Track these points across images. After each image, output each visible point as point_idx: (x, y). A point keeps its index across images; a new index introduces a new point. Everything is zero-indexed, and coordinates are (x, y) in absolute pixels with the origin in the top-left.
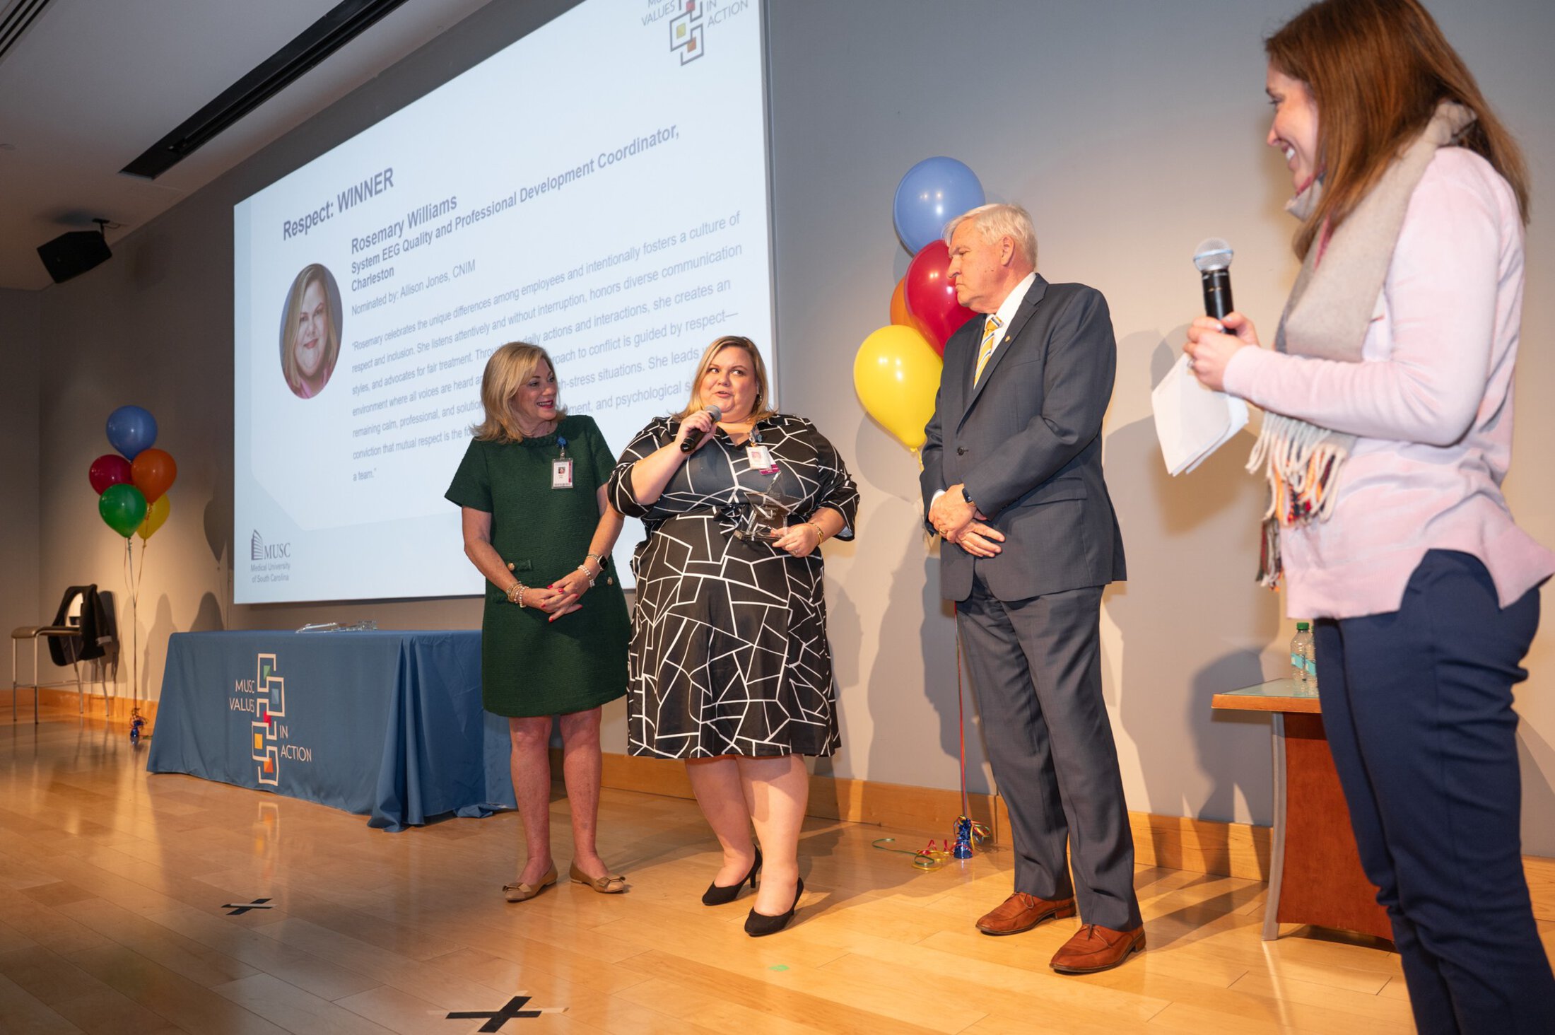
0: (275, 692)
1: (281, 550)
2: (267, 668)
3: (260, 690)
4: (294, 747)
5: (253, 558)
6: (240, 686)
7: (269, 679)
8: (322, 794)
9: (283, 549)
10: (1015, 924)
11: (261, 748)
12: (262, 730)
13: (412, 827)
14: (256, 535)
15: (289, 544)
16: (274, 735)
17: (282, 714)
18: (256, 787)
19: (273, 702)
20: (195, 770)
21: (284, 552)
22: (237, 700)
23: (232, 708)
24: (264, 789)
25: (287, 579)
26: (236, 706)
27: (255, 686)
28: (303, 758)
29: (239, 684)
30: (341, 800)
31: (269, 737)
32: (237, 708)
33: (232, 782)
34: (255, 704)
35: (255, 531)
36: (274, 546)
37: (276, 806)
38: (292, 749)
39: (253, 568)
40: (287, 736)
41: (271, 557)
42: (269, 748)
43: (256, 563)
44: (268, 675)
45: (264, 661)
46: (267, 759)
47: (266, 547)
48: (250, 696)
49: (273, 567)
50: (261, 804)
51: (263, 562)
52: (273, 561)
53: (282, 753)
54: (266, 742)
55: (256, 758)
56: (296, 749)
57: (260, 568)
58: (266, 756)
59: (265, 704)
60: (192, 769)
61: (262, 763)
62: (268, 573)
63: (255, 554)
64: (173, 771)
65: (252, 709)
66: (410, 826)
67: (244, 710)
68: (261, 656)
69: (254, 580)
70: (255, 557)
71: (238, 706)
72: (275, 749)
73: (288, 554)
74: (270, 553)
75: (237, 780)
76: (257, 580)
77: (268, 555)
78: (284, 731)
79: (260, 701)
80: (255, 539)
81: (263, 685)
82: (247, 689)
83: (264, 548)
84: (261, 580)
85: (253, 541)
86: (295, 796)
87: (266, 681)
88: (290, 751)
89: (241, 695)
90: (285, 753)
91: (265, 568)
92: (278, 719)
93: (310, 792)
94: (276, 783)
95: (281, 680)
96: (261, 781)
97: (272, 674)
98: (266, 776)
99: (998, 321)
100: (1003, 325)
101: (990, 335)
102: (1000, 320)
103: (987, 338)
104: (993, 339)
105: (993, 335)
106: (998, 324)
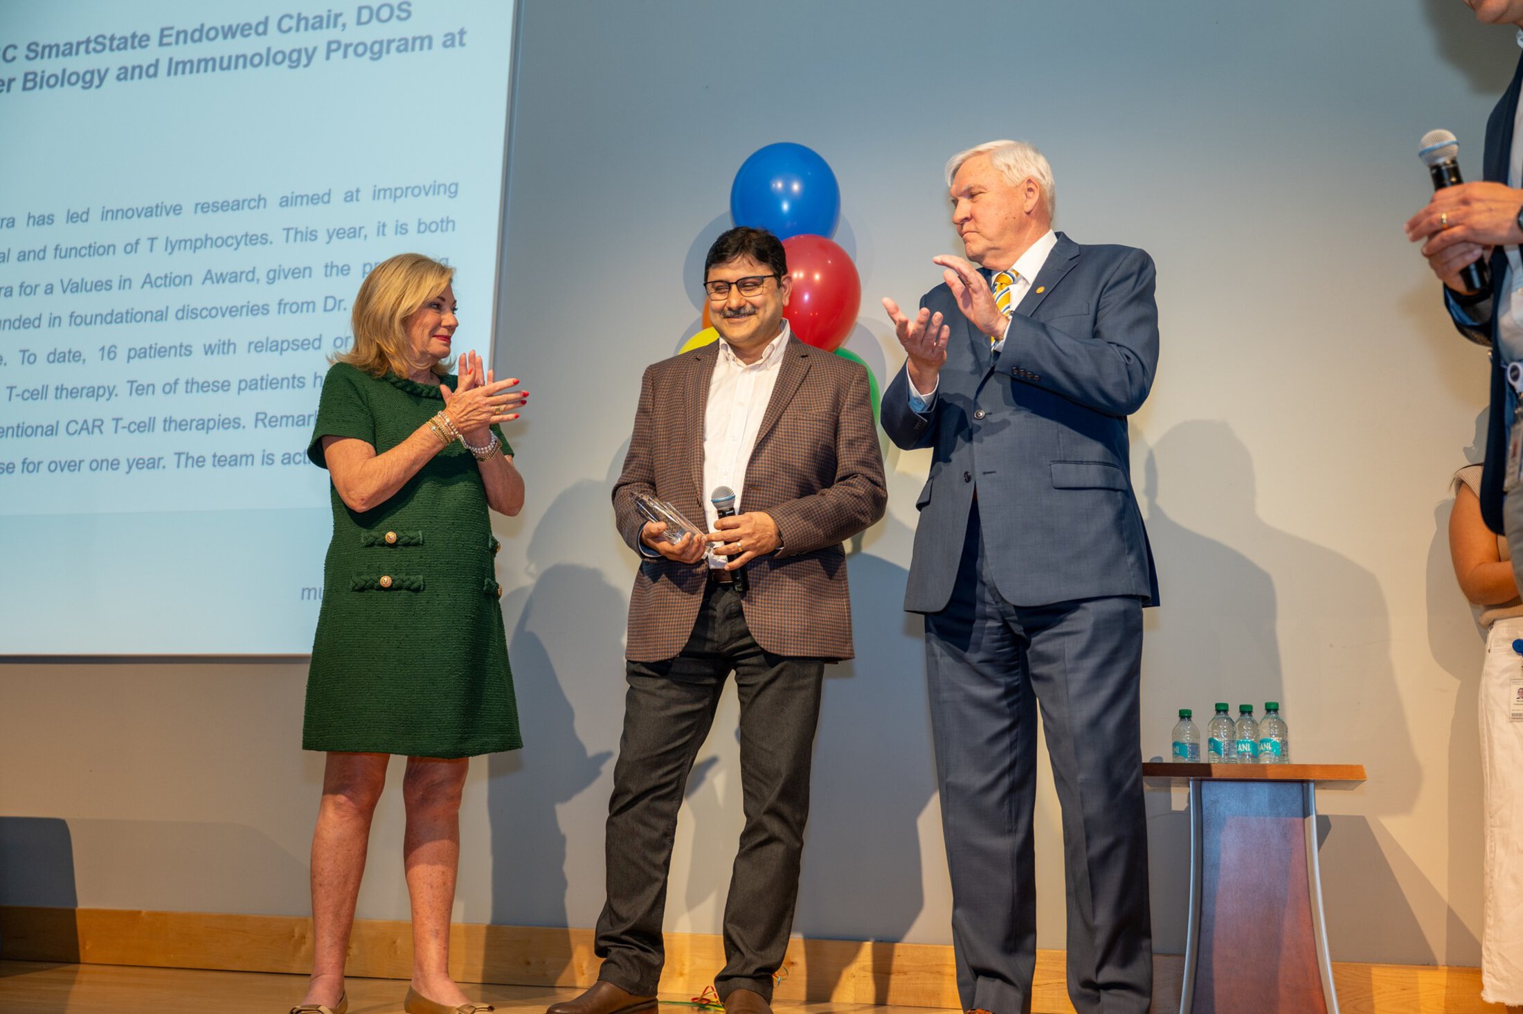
99: (1014, 275)
100: (1021, 282)
101: (1005, 288)
102: (1017, 274)
103: (1001, 292)
104: (1009, 293)
105: (1008, 289)
106: (1013, 278)
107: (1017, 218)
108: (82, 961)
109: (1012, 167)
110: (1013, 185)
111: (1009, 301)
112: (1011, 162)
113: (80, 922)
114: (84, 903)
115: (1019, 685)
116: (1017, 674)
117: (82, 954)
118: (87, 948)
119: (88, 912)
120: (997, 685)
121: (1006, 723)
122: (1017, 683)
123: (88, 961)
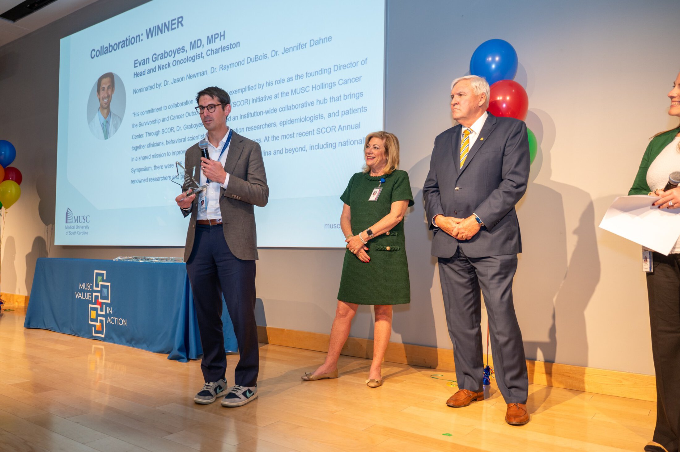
0: (105, 290)
1: (84, 219)
2: (100, 278)
3: (95, 288)
4: (116, 318)
5: (67, 222)
6: (82, 286)
7: (101, 283)
8: (133, 342)
9: (85, 218)
10: (464, 403)
11: (95, 318)
12: (96, 309)
13: (191, 360)
14: (69, 210)
15: (89, 216)
16: (103, 311)
17: (109, 301)
18: (91, 337)
19: (103, 295)
20: (52, 327)
21: (86, 220)
22: (80, 293)
23: (77, 297)
24: (96, 338)
25: (87, 233)
26: (79, 296)
27: (92, 287)
28: (121, 324)
29: (82, 285)
30: (145, 345)
31: (99, 312)
32: (80, 297)
33: (75, 333)
34: (92, 295)
35: (68, 208)
36: (80, 217)
37: (103, 347)
38: (115, 319)
39: (67, 227)
40: (111, 312)
41: (77, 222)
42: (99, 318)
43: (69, 225)
44: (100, 281)
45: (98, 274)
46: (98, 324)
47: (75, 217)
48: (89, 291)
49: (79, 227)
50: (94, 346)
51: (73, 225)
52: (79, 224)
53: (108, 321)
54: (98, 315)
55: (90, 323)
56: (117, 320)
57: (71, 228)
58: (97, 322)
59: (98, 296)
60: (50, 327)
61: (95, 326)
62: (75, 230)
63: (68, 220)
64: (38, 328)
65: (90, 298)
66: (191, 359)
67: (85, 298)
68: (96, 271)
69: (67, 234)
70: (68, 222)
71: (81, 296)
72: (104, 319)
73: (88, 221)
74: (77, 220)
75: (79, 333)
76: (69, 233)
77: (76, 221)
78: (110, 310)
79: (94, 294)
80: (68, 213)
81: (97, 286)
82: (86, 288)
83: (74, 218)
84: (71, 233)
85: (67, 213)
86: (114, 342)
87: (99, 285)
88: (113, 320)
89: (82, 291)
90: (109, 321)
91: (74, 228)
92: (107, 304)
93: (124, 341)
94: (103, 336)
95: (109, 284)
96: (94, 334)
97: (103, 280)
98: (96, 332)
99: (471, 131)
100: (474, 133)
101: (467, 137)
102: (472, 130)
103: (466, 138)
104: (469, 139)
105: (468, 137)
106: (471, 132)
107: (476, 107)
108: (269, 343)
109: (478, 88)
110: (477, 95)
111: (469, 142)
112: (478, 85)
113: (267, 331)
114: (268, 326)
115: (473, 278)
116: (472, 274)
117: (269, 341)
118: (270, 339)
119: (270, 328)
120: (465, 278)
121: (469, 291)
122: (472, 277)
123: (271, 343)
